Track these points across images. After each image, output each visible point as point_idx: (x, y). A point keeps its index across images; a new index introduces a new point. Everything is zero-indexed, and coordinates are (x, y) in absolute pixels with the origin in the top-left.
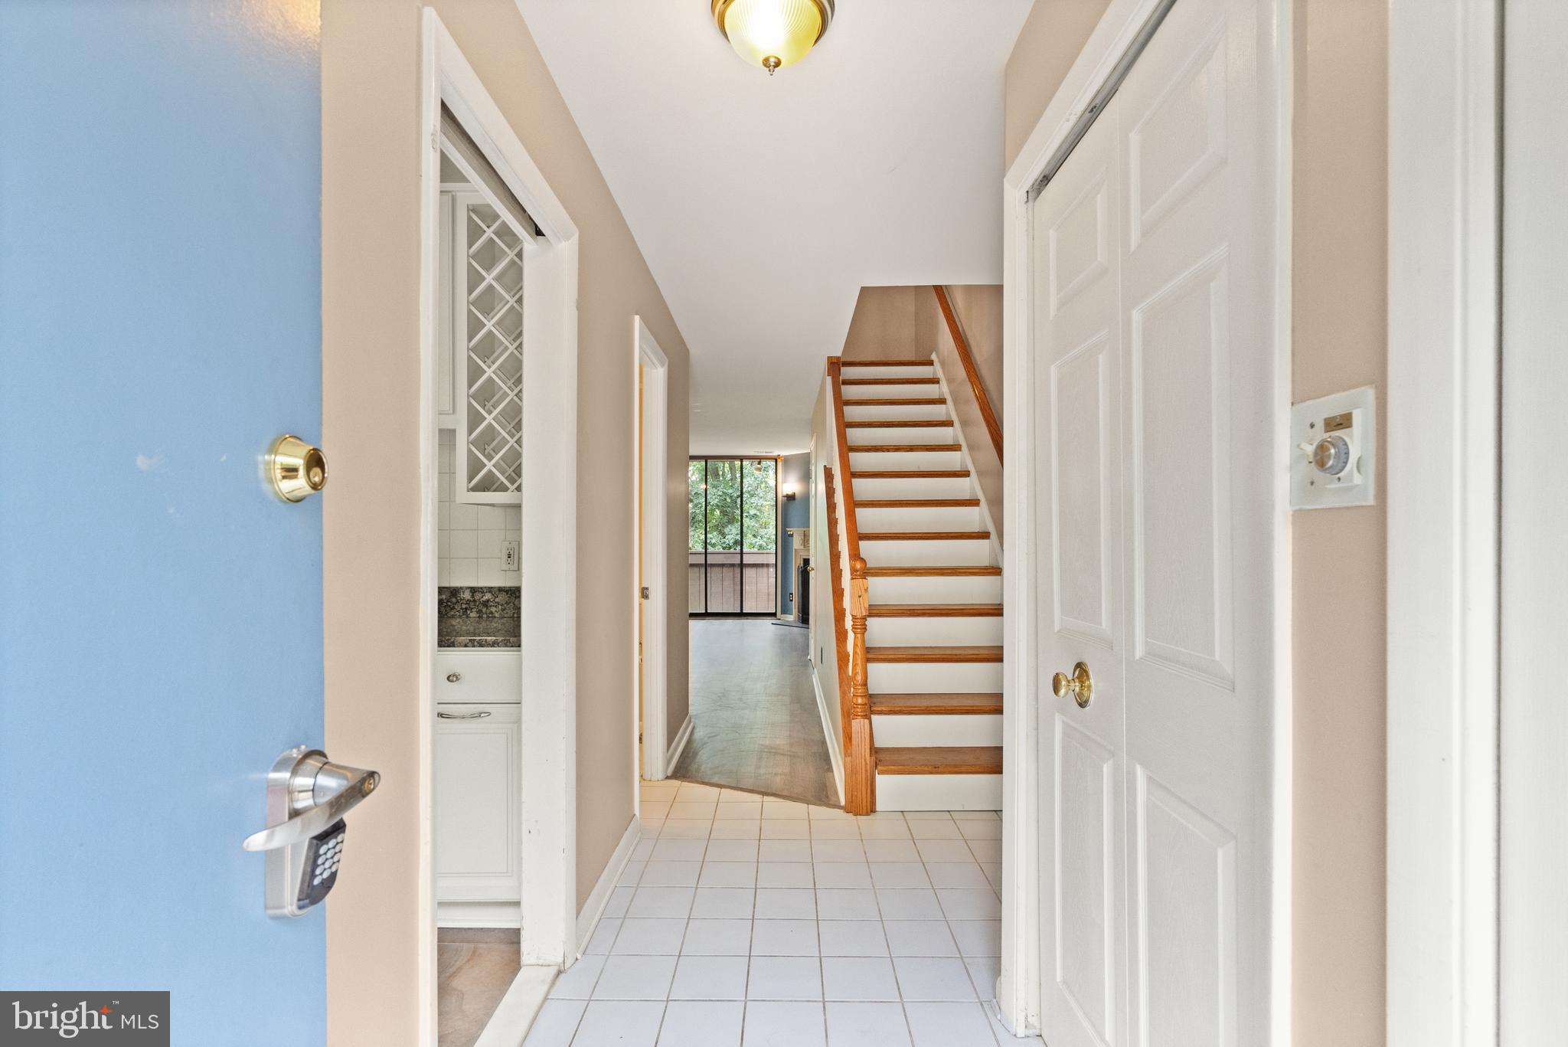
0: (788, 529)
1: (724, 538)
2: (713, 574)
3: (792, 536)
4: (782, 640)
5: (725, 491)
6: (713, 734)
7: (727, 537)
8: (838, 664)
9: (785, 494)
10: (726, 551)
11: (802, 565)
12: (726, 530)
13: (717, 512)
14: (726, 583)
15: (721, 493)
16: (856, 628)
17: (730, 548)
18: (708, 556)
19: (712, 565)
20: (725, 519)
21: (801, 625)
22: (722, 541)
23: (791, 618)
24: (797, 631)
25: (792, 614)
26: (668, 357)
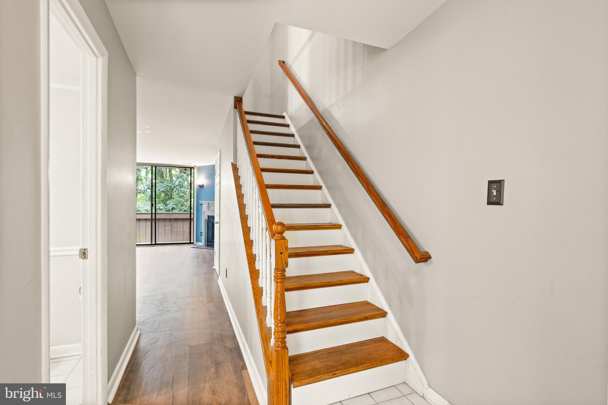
0: (200, 201)
1: (167, 206)
2: (160, 225)
3: (202, 205)
4: (198, 256)
5: (167, 184)
6: (154, 340)
7: (168, 206)
8: (254, 297)
9: (198, 185)
10: (167, 212)
11: (207, 219)
12: (168, 202)
13: (163, 195)
14: (167, 228)
15: (165, 186)
16: (278, 279)
17: (170, 211)
18: (157, 215)
19: (159, 219)
20: (167, 197)
21: (207, 248)
22: (166, 207)
23: (202, 243)
24: (205, 251)
25: (202, 242)
26: (108, 52)
